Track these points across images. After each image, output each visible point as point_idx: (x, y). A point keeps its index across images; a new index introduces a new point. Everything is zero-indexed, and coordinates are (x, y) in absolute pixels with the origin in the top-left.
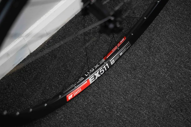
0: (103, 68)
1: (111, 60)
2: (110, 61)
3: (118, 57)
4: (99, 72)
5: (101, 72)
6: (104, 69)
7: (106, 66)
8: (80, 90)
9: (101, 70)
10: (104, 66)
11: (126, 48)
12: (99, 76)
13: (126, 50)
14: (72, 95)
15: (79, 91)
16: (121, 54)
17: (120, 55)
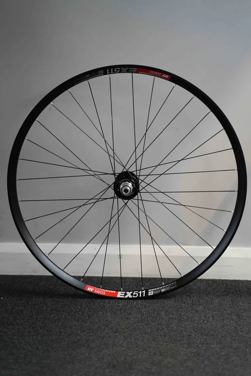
0: (139, 292)
1: (151, 290)
2: (149, 290)
3: (158, 292)
4: (133, 293)
5: (134, 294)
6: (139, 294)
7: (143, 292)
8: (103, 292)
9: (135, 293)
10: (141, 291)
11: (171, 287)
12: (131, 297)
13: (170, 288)
14: (93, 289)
15: (101, 293)
16: (163, 290)
17: (161, 291)
